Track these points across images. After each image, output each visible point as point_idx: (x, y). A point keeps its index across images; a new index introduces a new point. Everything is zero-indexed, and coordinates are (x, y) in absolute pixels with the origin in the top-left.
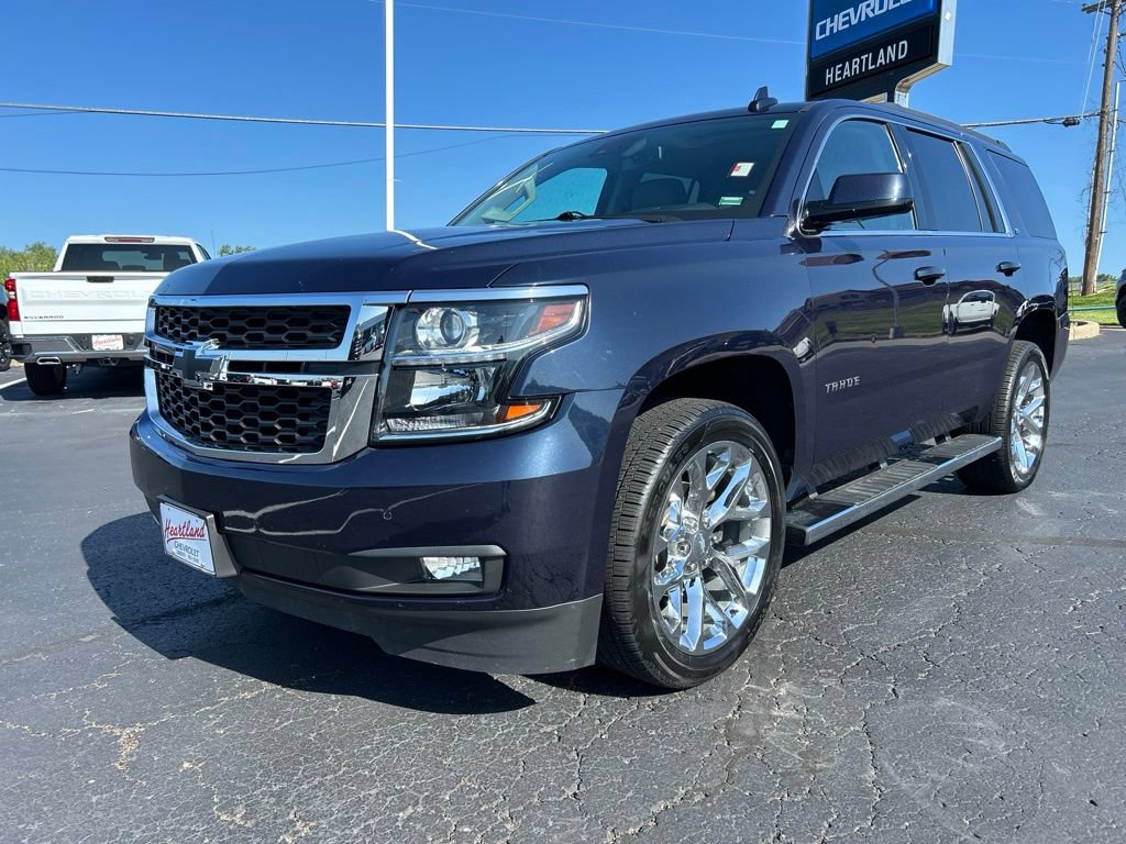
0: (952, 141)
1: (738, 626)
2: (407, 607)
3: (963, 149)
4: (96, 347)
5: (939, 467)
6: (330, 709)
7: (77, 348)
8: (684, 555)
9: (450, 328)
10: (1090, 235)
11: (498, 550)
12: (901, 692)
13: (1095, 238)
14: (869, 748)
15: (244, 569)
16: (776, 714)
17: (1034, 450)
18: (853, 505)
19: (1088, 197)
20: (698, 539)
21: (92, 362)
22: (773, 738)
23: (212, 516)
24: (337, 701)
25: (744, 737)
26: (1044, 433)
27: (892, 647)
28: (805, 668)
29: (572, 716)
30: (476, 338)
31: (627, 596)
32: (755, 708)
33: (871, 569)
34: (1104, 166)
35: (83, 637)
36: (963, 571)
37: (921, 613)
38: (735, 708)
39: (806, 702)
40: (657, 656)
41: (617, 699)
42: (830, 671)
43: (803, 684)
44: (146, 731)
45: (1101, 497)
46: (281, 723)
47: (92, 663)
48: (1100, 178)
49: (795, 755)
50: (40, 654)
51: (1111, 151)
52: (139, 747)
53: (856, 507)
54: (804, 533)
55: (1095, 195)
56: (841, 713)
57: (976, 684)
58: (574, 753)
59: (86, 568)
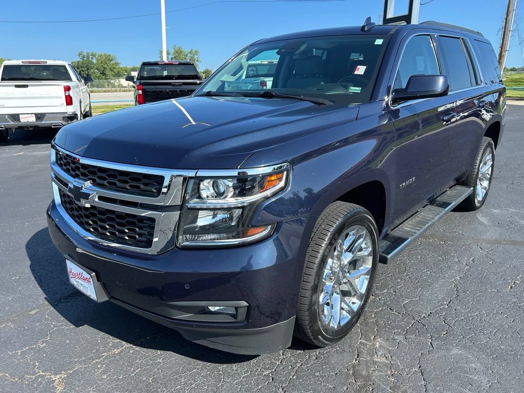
0: (459, 38)
1: (355, 310)
2: (197, 326)
3: (464, 42)
4: (22, 120)
5: (446, 209)
6: (158, 361)
7: (13, 121)
8: (332, 282)
9: (218, 187)
10: (501, 52)
11: (244, 303)
12: (434, 344)
13: (503, 54)
14: (423, 383)
15: (111, 297)
16: (376, 360)
17: (485, 188)
18: (408, 238)
19: (501, 33)
20: (339, 273)
21: (21, 128)
22: (376, 377)
23: (94, 273)
24: (161, 355)
25: (362, 377)
26: (490, 180)
27: (428, 314)
28: (387, 329)
29: (277, 363)
30: (232, 193)
31: (307, 313)
32: (365, 357)
33: (412, 261)
34: (510, 18)
35: (31, 311)
36: (456, 263)
37: (439, 292)
38: (356, 357)
39: (389, 352)
40: (320, 337)
41: (299, 351)
42: (399, 331)
43: (387, 339)
44: (68, 377)
45: (516, 212)
46: (134, 371)
47: (37, 329)
48: (507, 24)
49: (388, 389)
50: (10, 324)
51: (513, 10)
52: (65, 388)
53: (409, 239)
54: (387, 258)
55: (504, 31)
56: (407, 359)
57: (470, 339)
58: (281, 389)
59: (29, 263)
